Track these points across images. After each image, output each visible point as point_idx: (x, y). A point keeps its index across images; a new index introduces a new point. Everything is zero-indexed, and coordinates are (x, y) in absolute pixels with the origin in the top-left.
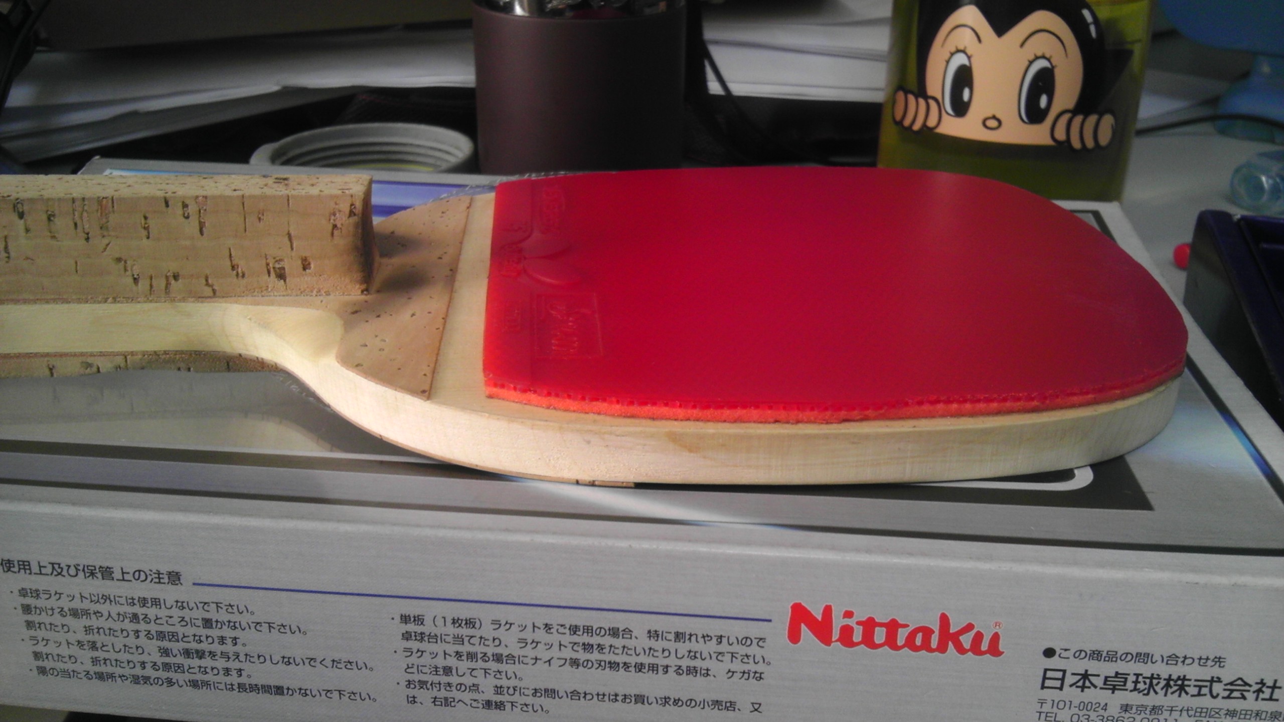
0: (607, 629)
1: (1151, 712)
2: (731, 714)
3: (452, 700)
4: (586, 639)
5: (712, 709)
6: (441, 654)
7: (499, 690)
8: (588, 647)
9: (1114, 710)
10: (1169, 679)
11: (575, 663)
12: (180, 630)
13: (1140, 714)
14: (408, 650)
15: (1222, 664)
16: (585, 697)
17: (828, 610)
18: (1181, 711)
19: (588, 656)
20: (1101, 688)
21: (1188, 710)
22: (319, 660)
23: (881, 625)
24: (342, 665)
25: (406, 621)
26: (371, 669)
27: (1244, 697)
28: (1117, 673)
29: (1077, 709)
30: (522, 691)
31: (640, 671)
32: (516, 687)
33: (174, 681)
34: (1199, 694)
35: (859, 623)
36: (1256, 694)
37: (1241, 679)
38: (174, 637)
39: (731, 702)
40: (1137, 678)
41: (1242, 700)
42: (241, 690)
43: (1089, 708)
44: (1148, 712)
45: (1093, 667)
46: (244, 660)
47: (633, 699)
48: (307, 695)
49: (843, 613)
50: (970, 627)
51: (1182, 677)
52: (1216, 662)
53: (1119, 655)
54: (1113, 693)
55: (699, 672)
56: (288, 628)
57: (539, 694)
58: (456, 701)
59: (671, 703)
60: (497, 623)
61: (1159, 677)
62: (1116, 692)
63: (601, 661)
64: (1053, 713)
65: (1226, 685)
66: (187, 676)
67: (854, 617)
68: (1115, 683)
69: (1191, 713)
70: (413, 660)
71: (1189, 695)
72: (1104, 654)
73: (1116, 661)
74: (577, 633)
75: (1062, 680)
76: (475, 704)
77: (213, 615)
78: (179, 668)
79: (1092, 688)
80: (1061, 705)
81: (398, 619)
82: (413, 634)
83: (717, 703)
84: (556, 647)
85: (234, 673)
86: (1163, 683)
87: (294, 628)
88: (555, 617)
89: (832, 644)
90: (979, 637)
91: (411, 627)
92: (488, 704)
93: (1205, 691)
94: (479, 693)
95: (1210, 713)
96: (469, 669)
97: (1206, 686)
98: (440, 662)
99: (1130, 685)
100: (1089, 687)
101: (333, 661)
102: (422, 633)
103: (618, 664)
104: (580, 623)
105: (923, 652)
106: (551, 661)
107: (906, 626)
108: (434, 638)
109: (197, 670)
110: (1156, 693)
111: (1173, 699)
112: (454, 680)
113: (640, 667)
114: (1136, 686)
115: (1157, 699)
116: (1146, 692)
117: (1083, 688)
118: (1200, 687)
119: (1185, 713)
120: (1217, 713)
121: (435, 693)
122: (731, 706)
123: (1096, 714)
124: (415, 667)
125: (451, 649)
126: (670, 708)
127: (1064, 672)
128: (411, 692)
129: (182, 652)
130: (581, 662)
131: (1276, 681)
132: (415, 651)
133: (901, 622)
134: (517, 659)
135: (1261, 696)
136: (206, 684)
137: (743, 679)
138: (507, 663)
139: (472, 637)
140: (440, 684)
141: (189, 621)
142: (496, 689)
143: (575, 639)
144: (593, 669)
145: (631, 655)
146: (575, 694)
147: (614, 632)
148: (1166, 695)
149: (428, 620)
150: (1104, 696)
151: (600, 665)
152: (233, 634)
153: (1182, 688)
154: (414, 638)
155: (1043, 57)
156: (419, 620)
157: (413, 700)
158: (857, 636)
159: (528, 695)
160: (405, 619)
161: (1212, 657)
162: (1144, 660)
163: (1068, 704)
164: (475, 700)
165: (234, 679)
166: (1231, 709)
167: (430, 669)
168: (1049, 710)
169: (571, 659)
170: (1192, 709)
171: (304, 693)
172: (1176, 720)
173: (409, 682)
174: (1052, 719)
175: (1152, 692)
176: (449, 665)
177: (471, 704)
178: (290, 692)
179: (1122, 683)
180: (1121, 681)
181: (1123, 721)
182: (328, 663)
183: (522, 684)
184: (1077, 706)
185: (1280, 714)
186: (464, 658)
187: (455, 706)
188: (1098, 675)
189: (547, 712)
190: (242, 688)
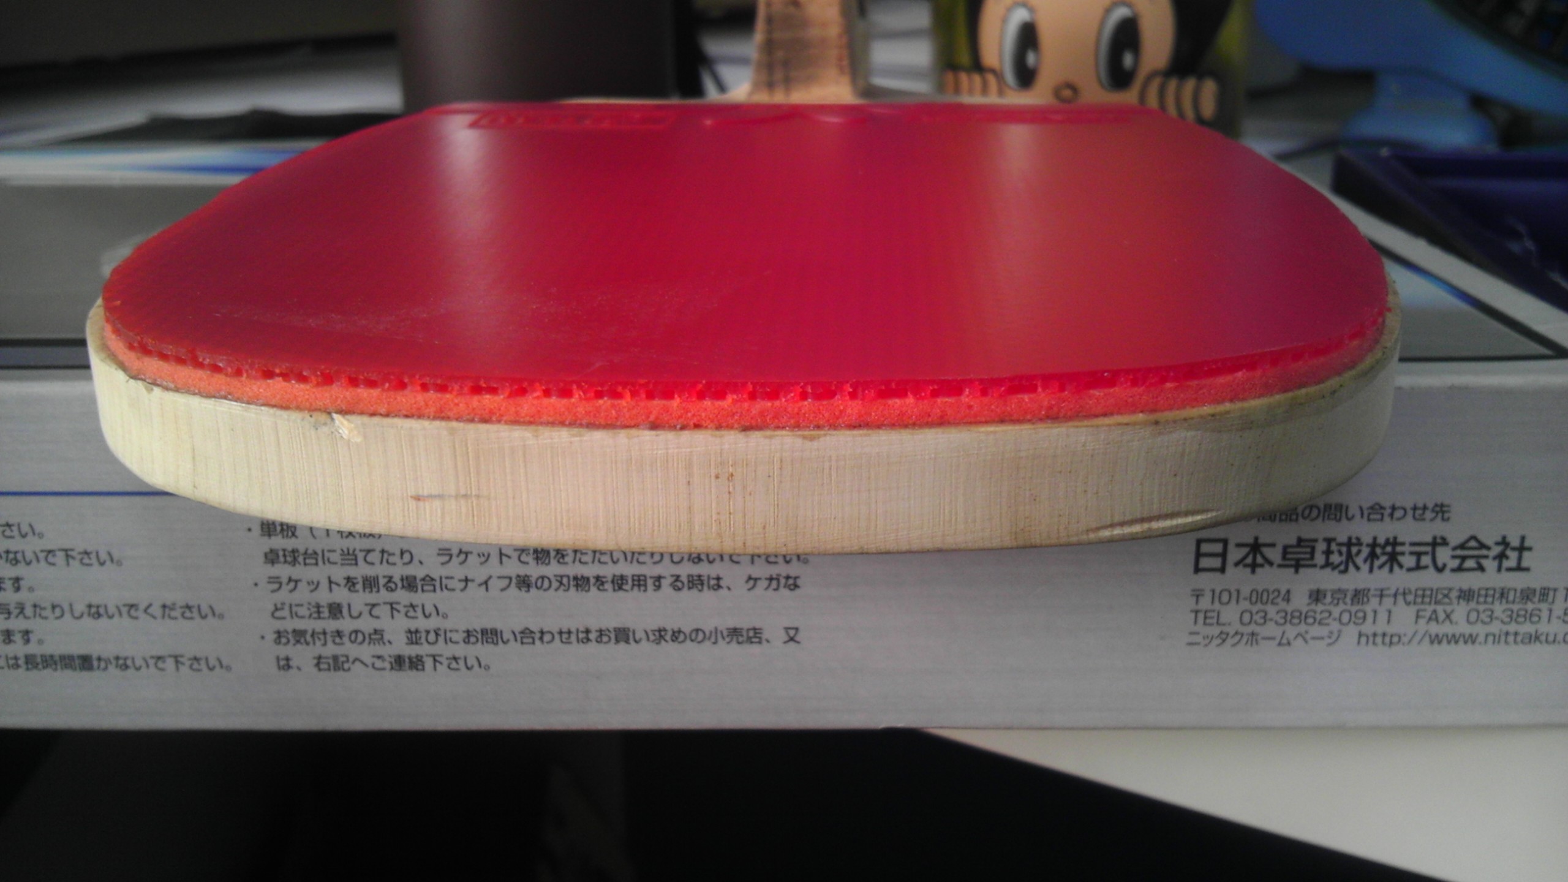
1: (1352, 600)
2: (755, 649)
3: (344, 659)
5: (728, 643)
6: (324, 584)
7: (413, 636)
8: (542, 555)
9: (1300, 601)
10: (1374, 545)
11: (524, 583)
13: (1337, 605)
14: (274, 580)
15: (1446, 515)
16: (541, 639)
18: (1395, 595)
19: (543, 570)
20: (1280, 566)
21: (1404, 594)
22: (142, 607)
24: (176, 613)
25: (269, 531)
26: (221, 616)
27: (1481, 568)
28: (1300, 540)
29: (1249, 601)
30: (449, 635)
31: (620, 588)
32: (439, 629)
34: (1418, 567)
36: (1496, 562)
37: (1473, 538)
39: (755, 629)
40: (1329, 546)
41: (1478, 574)
42: (30, 666)
43: (1265, 598)
44: (1348, 600)
45: (1267, 532)
46: (32, 615)
47: (613, 636)
48: (126, 666)
51: (1391, 540)
52: (1437, 513)
53: (1300, 510)
54: (1297, 572)
55: (705, 582)
56: (93, 556)
57: (473, 639)
58: (351, 660)
59: (668, 637)
61: (1359, 543)
62: (1301, 570)
63: (562, 577)
64: (1214, 611)
65: (1455, 549)
68: (1298, 556)
69: (1410, 598)
70: (284, 595)
71: (1404, 569)
72: (1280, 509)
73: (1297, 520)
75: (1224, 555)
76: (379, 664)
79: (1267, 566)
80: (1225, 597)
81: (256, 528)
82: (281, 553)
83: (735, 632)
84: (494, 557)
85: (17, 638)
86: (1366, 551)
87: (103, 556)
91: (278, 542)
92: (399, 662)
93: (1426, 560)
94: (384, 643)
95: (1436, 598)
96: (367, 605)
97: (1426, 553)
98: (324, 597)
99: (1320, 559)
100: (1262, 566)
101: (164, 606)
102: (294, 551)
103: (588, 579)
106: (490, 583)
108: (312, 557)
110: (1358, 568)
111: (1382, 577)
112: (346, 624)
113: (619, 582)
114: (1327, 558)
115: (1360, 577)
116: (1342, 567)
117: (1254, 567)
118: (1419, 555)
119: (1400, 598)
120: (1446, 596)
121: (318, 649)
122: (755, 636)
123: (1276, 608)
124: (287, 608)
125: (339, 573)
126: (667, 648)
127: (1225, 542)
128: (283, 651)
130: (533, 580)
131: (1523, 539)
132: (285, 580)
134: (438, 584)
135: (1506, 564)
137: (770, 590)
138: (423, 590)
139: (369, 551)
140: (324, 633)
142: (409, 635)
144: (552, 591)
145: (605, 563)
146: (526, 635)
148: (1371, 570)
149: (302, 529)
150: (1284, 578)
151: (561, 583)
152: (14, 572)
153: (1393, 559)
154: (282, 559)
156: (288, 529)
157: (285, 664)
159: (457, 643)
160: (267, 528)
161: (1430, 505)
162: (1336, 515)
163: (1234, 595)
164: (379, 657)
165: (19, 648)
166: (1465, 587)
167: (309, 609)
168: (1210, 607)
169: (518, 576)
170: (1410, 592)
171: (122, 663)
172: (1390, 612)
173: (279, 634)
174: (1215, 621)
175: (1351, 567)
176: (338, 601)
177: (373, 664)
178: (103, 665)
179: (1308, 556)
180: (1306, 553)
181: (1315, 619)
182: (156, 610)
183: (447, 624)
184: (1248, 595)
185: (1535, 590)
186: (359, 587)
187: (349, 669)
188: (1273, 545)
189: (487, 668)
190: (31, 662)
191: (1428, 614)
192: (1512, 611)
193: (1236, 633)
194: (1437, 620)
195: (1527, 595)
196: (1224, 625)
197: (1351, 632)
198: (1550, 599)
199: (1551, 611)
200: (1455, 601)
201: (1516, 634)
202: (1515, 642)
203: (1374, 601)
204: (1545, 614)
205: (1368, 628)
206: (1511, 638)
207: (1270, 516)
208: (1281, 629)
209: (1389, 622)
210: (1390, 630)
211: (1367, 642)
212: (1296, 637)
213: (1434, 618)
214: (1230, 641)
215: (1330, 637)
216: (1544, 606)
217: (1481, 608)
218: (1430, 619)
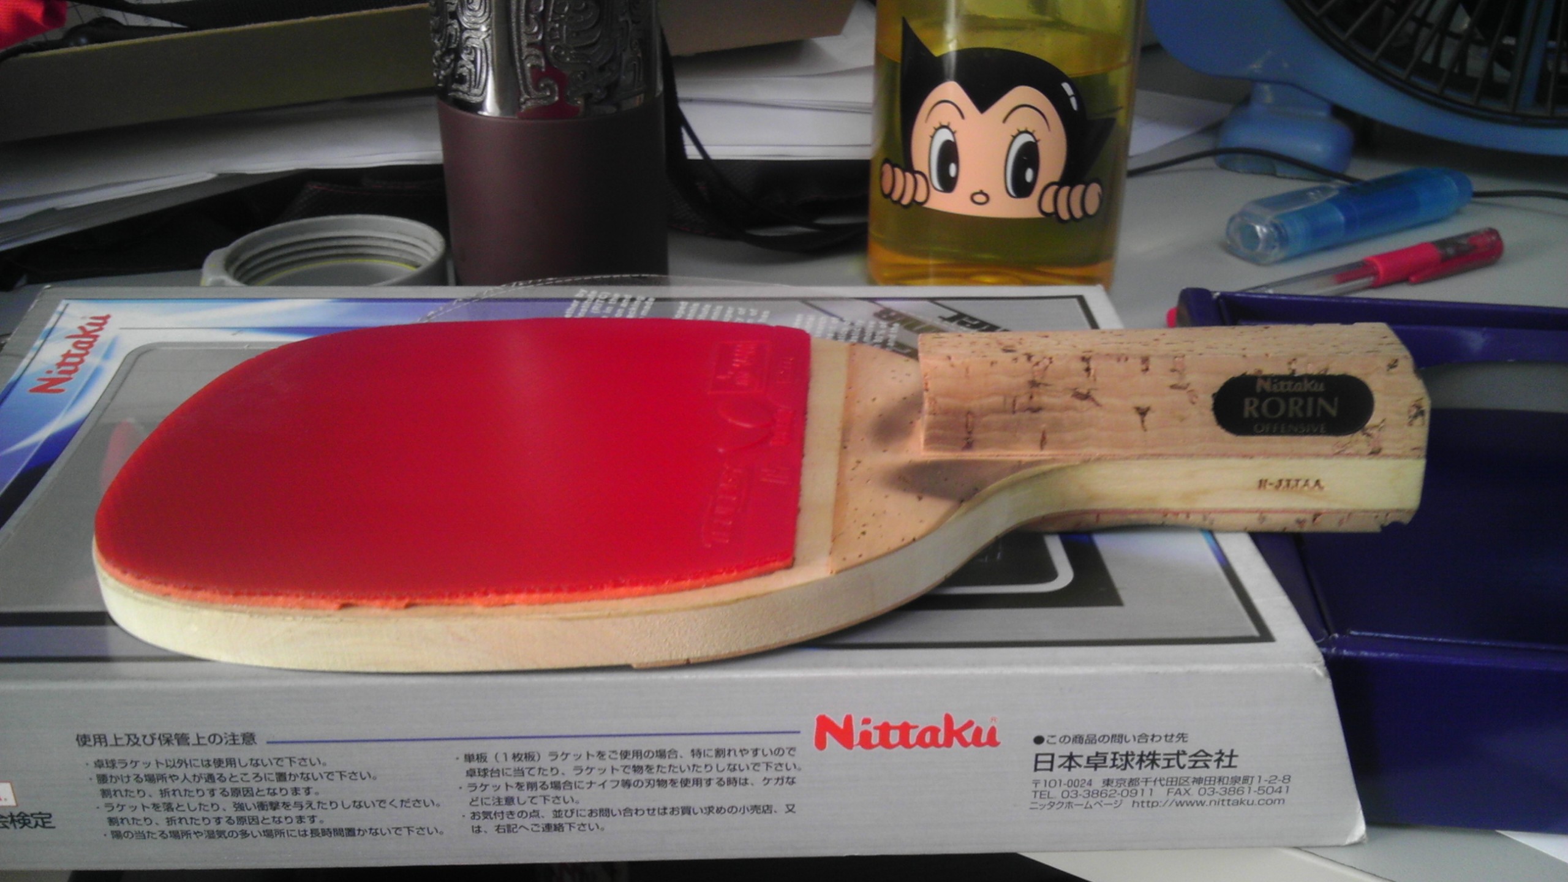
0: (654, 751)
1: (1129, 784)
2: (768, 816)
3: (514, 826)
4: (636, 762)
5: (752, 813)
6: (503, 787)
7: (557, 814)
8: (637, 769)
9: (1098, 785)
10: (1142, 755)
11: (627, 784)
12: (255, 785)
13: (1120, 786)
14: (474, 786)
15: (1185, 739)
16: (636, 813)
17: (848, 720)
18: (1155, 781)
19: (638, 776)
20: (1086, 767)
21: (1160, 780)
22: (388, 801)
23: (895, 728)
24: (410, 804)
25: (469, 759)
27: (1207, 766)
28: (1097, 754)
29: (1066, 786)
30: (579, 812)
31: (686, 785)
32: (574, 809)
33: (249, 832)
34: (1168, 766)
35: (876, 728)
36: (1216, 763)
37: (1203, 751)
38: (248, 792)
39: (768, 806)
40: (1115, 756)
41: (1206, 769)
42: (314, 835)
43: (1076, 784)
44: (1126, 784)
45: (1076, 749)
46: (317, 807)
47: (680, 811)
48: (377, 834)
49: (861, 721)
50: (970, 724)
51: (1152, 752)
52: (1180, 738)
53: (1097, 738)
54: (1096, 769)
55: (738, 782)
56: (358, 775)
57: (594, 814)
58: (518, 827)
59: (715, 811)
60: (554, 755)
61: (1133, 754)
62: (1098, 769)
63: (650, 780)
64: (1046, 791)
65: (1191, 756)
66: (261, 827)
67: (872, 723)
68: (1096, 762)
69: (1163, 782)
70: (478, 793)
71: (1160, 768)
72: (1085, 738)
73: (1095, 743)
74: (628, 757)
75: (1052, 762)
76: (535, 828)
77: (287, 769)
78: (254, 820)
79: (1078, 767)
80: (1053, 784)
81: (462, 758)
82: (477, 771)
83: (755, 808)
84: (609, 771)
85: (307, 820)
86: (1137, 759)
87: (364, 774)
88: (606, 745)
89: (854, 748)
90: (978, 732)
91: (475, 765)
92: (548, 827)
93: (1173, 763)
94: (539, 817)
95: (1180, 781)
96: (529, 797)
97: (1173, 759)
98: (503, 793)
99: (1109, 763)
100: (1074, 767)
101: (402, 801)
102: (484, 770)
103: (666, 781)
104: (630, 748)
105: (933, 749)
106: (606, 784)
107: (916, 727)
108: (496, 772)
109: (271, 820)
110: (1132, 767)
111: (1146, 772)
112: (516, 808)
113: (685, 783)
114: (1114, 762)
115: (1133, 772)
116: (1123, 767)
118: (1169, 760)
119: (1158, 783)
120: (1186, 781)
121: (498, 821)
122: (768, 809)
123: (1083, 789)
124: (480, 800)
125: (513, 781)
126: (714, 816)
127: (1053, 755)
128: (476, 823)
129: (256, 805)
130: (632, 782)
131: (1232, 751)
132: (479, 785)
133: (911, 724)
134: (573, 785)
135: (1222, 764)
136: (280, 833)
137: (778, 785)
138: (564, 789)
139: (531, 769)
140: (502, 813)
141: (263, 776)
142: (555, 813)
143: (626, 762)
144: (643, 787)
145: (677, 772)
146: (627, 811)
147: (661, 754)
148: (1140, 768)
149: (490, 758)
150: (1087, 773)
151: (649, 783)
152: (306, 784)
153: (1153, 762)
154: (477, 774)
155: (1026, 132)
156: (481, 758)
157: (478, 830)
158: (875, 739)
159: (585, 816)
160: (469, 758)
161: (1176, 734)
162: (1119, 740)
163: (1058, 782)
164: (536, 825)
165: (308, 826)
166: (1197, 777)
167: (493, 800)
168: (1043, 789)
169: (623, 780)
170: (1164, 779)
171: (374, 832)
172: (1151, 790)
173: (474, 814)
174: (1046, 796)
175: (1128, 767)
176: (511, 795)
177: (532, 829)
178: (361, 833)
179: (1102, 761)
180: (1101, 760)
181: (1107, 795)
182: (397, 803)
183: (579, 807)
184: (1066, 782)
185: (1240, 778)
186: (525, 787)
187: (517, 832)
188: (1081, 756)
189: (603, 829)
190: (314, 832)
191: (1175, 791)
192: (1226, 789)
193: (1059, 802)
194: (1180, 793)
195: (1236, 780)
196: (1052, 798)
197: (1130, 800)
198: (1250, 782)
199: (1250, 788)
200: (1192, 784)
201: (1229, 800)
202: (1228, 804)
203: (1142, 785)
204: (1246, 790)
205: (1139, 798)
206: (1226, 803)
207: (1078, 739)
208: (1086, 800)
209: (1151, 795)
210: (1152, 799)
211: (1138, 806)
212: (1095, 804)
213: (1179, 792)
214: (1055, 807)
215: (1116, 804)
216: (1246, 786)
217: (1207, 787)
218: (1176, 793)
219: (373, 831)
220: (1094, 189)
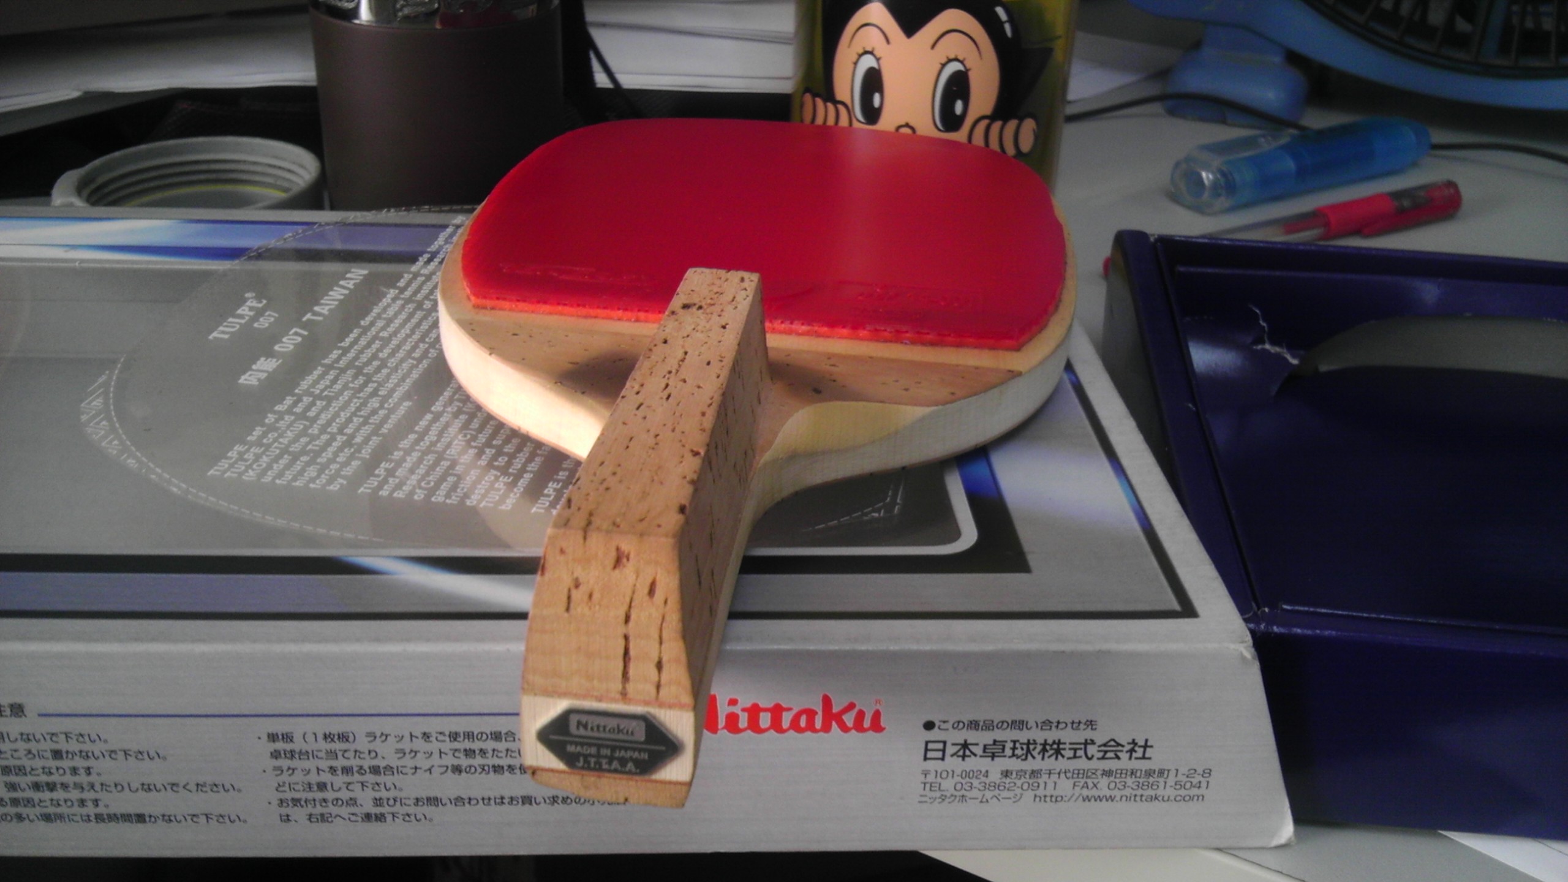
0: (488, 733)
1: (1030, 776)
2: (621, 808)
3: (328, 815)
4: (468, 745)
5: (601, 804)
6: (314, 771)
7: (378, 801)
8: (470, 753)
9: (995, 776)
10: (1045, 744)
11: (457, 769)
12: (27, 763)
13: (1020, 779)
14: (278, 768)
15: (1094, 727)
16: (469, 803)
17: (712, 700)
18: (1059, 774)
19: (471, 761)
20: (981, 756)
22: (182, 784)
23: (766, 710)
24: (208, 789)
26: (239, 791)
27: (1118, 758)
28: (995, 741)
29: (960, 778)
30: (403, 801)
32: (396, 797)
33: (24, 816)
34: (1075, 757)
35: (744, 710)
36: (1128, 754)
37: (1114, 740)
38: (21, 770)
40: (1015, 744)
41: (1116, 761)
42: (99, 821)
43: (971, 775)
44: (1027, 776)
45: (972, 736)
46: (99, 790)
47: (520, 801)
48: (170, 820)
49: (727, 702)
50: (851, 706)
51: (1057, 741)
52: (1088, 726)
53: (995, 724)
54: (993, 759)
56: (145, 754)
57: (420, 803)
58: (333, 816)
59: (559, 801)
60: (372, 736)
61: (1035, 743)
62: (996, 759)
63: (484, 766)
64: (936, 783)
65: (1099, 746)
66: (38, 810)
67: (739, 704)
68: (993, 751)
69: (1069, 775)
70: (285, 777)
71: (1065, 759)
72: (981, 724)
73: (993, 729)
74: (458, 739)
75: (944, 751)
76: (353, 818)
77: (63, 746)
78: (29, 802)
79: (973, 756)
80: (944, 775)
81: (265, 737)
82: (282, 752)
84: (436, 755)
85: (90, 804)
86: (1039, 748)
87: (152, 754)
88: (433, 725)
89: (719, 732)
90: (861, 715)
91: (280, 745)
92: (368, 817)
93: (1080, 753)
94: (357, 806)
95: (1087, 774)
96: (344, 783)
98: (314, 778)
99: (1008, 752)
100: (969, 756)
101: (198, 785)
102: (291, 751)
104: (460, 729)
105: (809, 734)
106: (432, 770)
107: (789, 709)
108: (304, 755)
109: (48, 803)
110: (1034, 757)
111: (1050, 763)
112: (330, 795)
114: (1014, 752)
115: (1036, 763)
116: (1024, 757)
117: (964, 757)
118: (1075, 750)
119: (1062, 775)
120: (1094, 774)
121: (310, 809)
123: (978, 781)
124: (287, 785)
125: (324, 764)
126: (560, 807)
127: (945, 743)
128: (284, 811)
129: (30, 785)
130: (463, 768)
131: (1146, 741)
132: (285, 769)
133: (784, 705)
134: (395, 771)
135: (1134, 755)
136: (60, 817)
138: (385, 774)
139: (345, 751)
140: (314, 800)
141: (36, 753)
142: (375, 801)
143: (456, 745)
144: (477, 774)
145: (514, 757)
146: (459, 801)
147: (497, 736)
148: (1043, 758)
149: (297, 737)
150: (984, 764)
151: (483, 769)
152: (86, 764)
153: (1058, 752)
154: (283, 755)
155: (956, 59)
156: (288, 738)
157: (287, 819)
158: (743, 722)
159: (409, 805)
160: (273, 737)
161: (1084, 721)
162: (1019, 727)
163: (951, 773)
164: (353, 814)
165: (90, 810)
167: (303, 786)
168: (934, 780)
169: (453, 765)
170: (1069, 771)
171: (168, 819)
172: (1055, 783)
173: (281, 801)
174: (937, 789)
175: (1029, 757)
176: (324, 781)
177: (349, 819)
178: (153, 819)
179: (1001, 751)
180: (999, 749)
181: (1005, 787)
182: (192, 787)
183: (403, 795)
184: (960, 774)
185: (1155, 771)
186: (339, 772)
187: (332, 821)
188: (977, 744)
189: (431, 820)
190: (99, 818)
191: (1081, 784)
192: (1139, 783)
193: (952, 795)
194: (1088, 787)
195: (1149, 773)
196: (944, 791)
197: (1030, 794)
198: (1165, 776)
199: (1165, 783)
200: (1100, 777)
201: (1142, 796)
202: (1141, 800)
203: (1045, 777)
204: (1162, 785)
205: (1041, 792)
206: (1138, 798)
207: (974, 725)
208: (982, 793)
209: (1055, 789)
210: (1055, 793)
211: (1040, 800)
212: (992, 798)
213: (1086, 786)
214: (947, 800)
215: (1014, 797)
216: (1161, 780)
217: (1117, 781)
218: (1083, 787)
219: (166, 818)
220: (1029, 125)
